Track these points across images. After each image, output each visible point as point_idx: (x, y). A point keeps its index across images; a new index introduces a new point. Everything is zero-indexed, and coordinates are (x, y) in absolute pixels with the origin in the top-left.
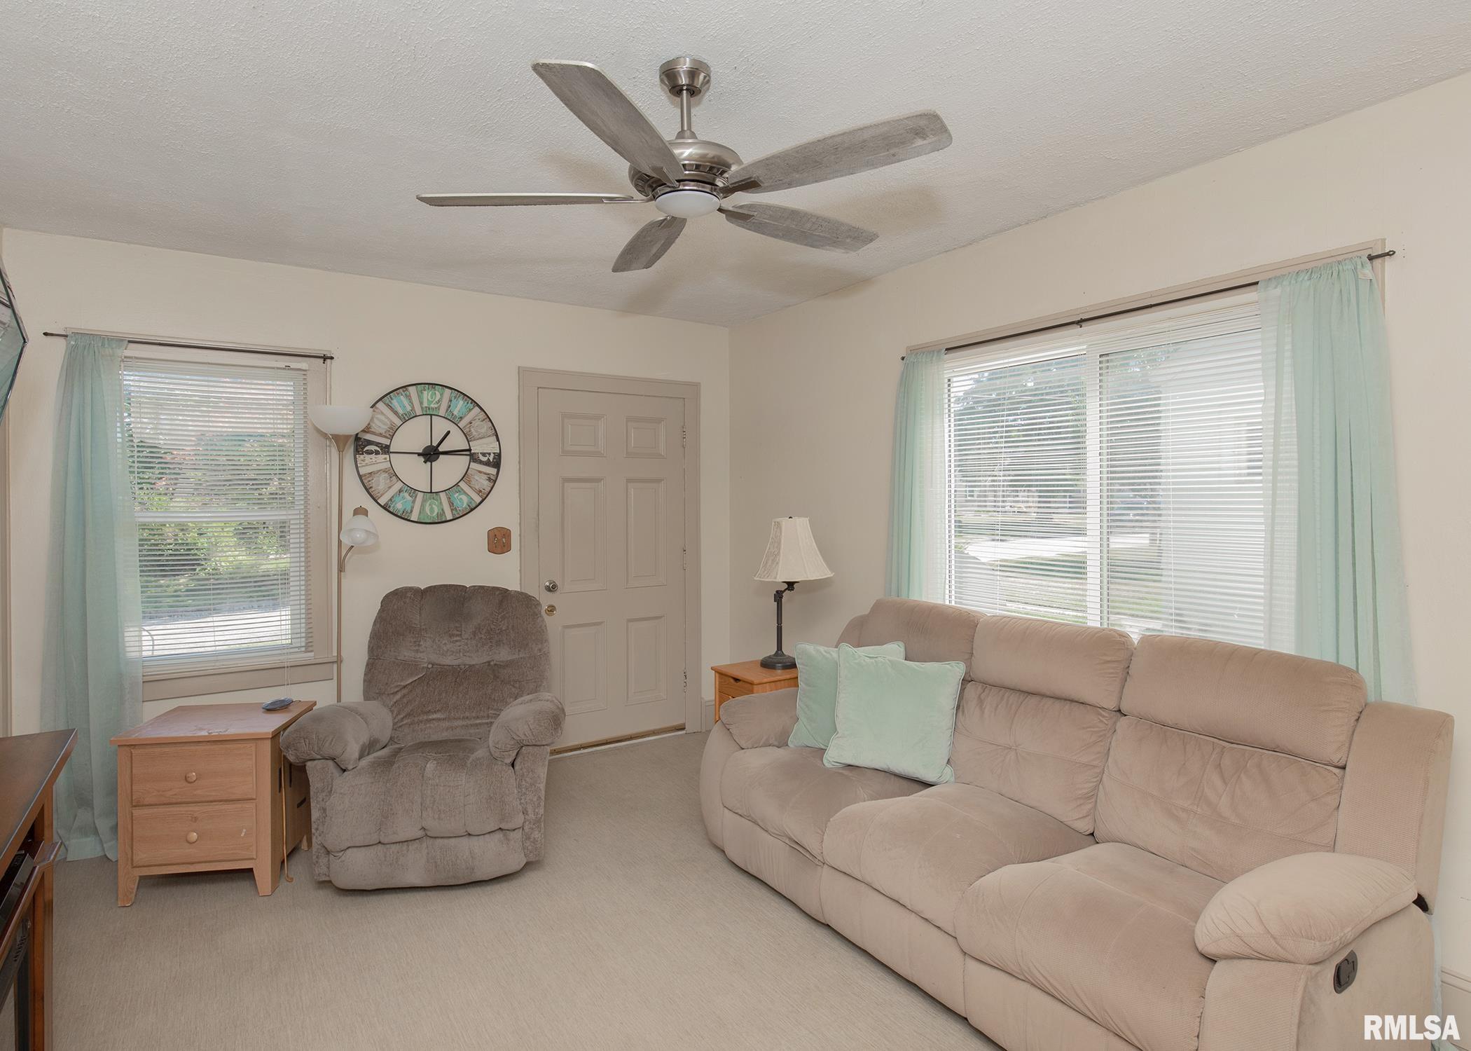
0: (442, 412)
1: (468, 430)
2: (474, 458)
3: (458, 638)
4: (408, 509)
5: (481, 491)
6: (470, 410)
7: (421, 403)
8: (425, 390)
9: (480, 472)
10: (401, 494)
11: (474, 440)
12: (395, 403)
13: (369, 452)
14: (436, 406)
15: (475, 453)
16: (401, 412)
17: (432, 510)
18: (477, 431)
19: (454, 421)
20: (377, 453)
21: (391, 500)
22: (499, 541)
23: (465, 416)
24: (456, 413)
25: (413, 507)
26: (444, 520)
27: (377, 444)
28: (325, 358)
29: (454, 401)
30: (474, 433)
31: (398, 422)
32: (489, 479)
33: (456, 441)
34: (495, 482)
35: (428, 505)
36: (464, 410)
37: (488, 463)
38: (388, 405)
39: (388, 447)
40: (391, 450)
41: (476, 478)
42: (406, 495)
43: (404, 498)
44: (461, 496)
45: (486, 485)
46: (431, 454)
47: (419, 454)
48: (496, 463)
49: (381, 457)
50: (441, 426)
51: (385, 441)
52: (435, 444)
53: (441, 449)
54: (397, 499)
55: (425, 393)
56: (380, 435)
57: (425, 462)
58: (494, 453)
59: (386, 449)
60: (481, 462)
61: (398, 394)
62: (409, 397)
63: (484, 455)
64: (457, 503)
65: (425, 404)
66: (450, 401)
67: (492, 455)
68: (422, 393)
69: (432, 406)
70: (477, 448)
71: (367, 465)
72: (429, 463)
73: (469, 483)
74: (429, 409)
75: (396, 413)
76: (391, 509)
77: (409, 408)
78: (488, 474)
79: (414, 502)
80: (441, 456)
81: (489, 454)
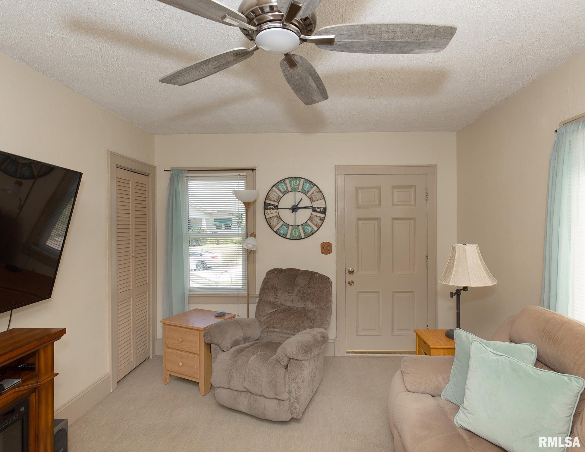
0: (300, 189)
1: (311, 197)
2: (314, 210)
3: (292, 294)
4: (286, 233)
5: (317, 225)
6: (312, 188)
7: (291, 186)
8: (292, 180)
9: (317, 216)
10: (283, 226)
11: (314, 201)
12: (280, 187)
13: (270, 209)
14: (297, 187)
15: (314, 208)
16: (282, 190)
17: (295, 234)
18: (315, 197)
19: (305, 192)
20: (273, 209)
21: (278, 229)
22: (326, 248)
23: (310, 190)
24: (306, 189)
25: (287, 232)
26: (300, 238)
27: (273, 205)
28: (253, 170)
29: (305, 184)
30: (314, 198)
31: (281, 195)
32: (321, 219)
33: (306, 202)
34: (323, 221)
35: (294, 231)
36: (309, 188)
37: (320, 212)
38: (277, 188)
39: (277, 206)
40: (279, 207)
41: (315, 219)
42: (285, 227)
43: (284, 228)
44: (308, 227)
45: (319, 222)
46: (295, 209)
47: (290, 209)
48: (324, 212)
49: (274, 211)
50: (299, 195)
51: (276, 204)
52: (296, 204)
53: (299, 206)
54: (281, 229)
55: (292, 181)
56: (274, 201)
57: (292, 212)
58: (323, 207)
59: (276, 207)
60: (317, 212)
61: (281, 183)
62: (286, 184)
63: (318, 208)
64: (306, 230)
65: (293, 187)
66: (303, 184)
67: (322, 208)
68: (291, 182)
69: (296, 187)
70: (315, 205)
71: (269, 214)
72: (294, 213)
73: (311, 221)
74: (294, 188)
75: (280, 191)
76: (278, 233)
77: (286, 189)
78: (320, 217)
79: (288, 230)
80: (299, 210)
81: (321, 208)
